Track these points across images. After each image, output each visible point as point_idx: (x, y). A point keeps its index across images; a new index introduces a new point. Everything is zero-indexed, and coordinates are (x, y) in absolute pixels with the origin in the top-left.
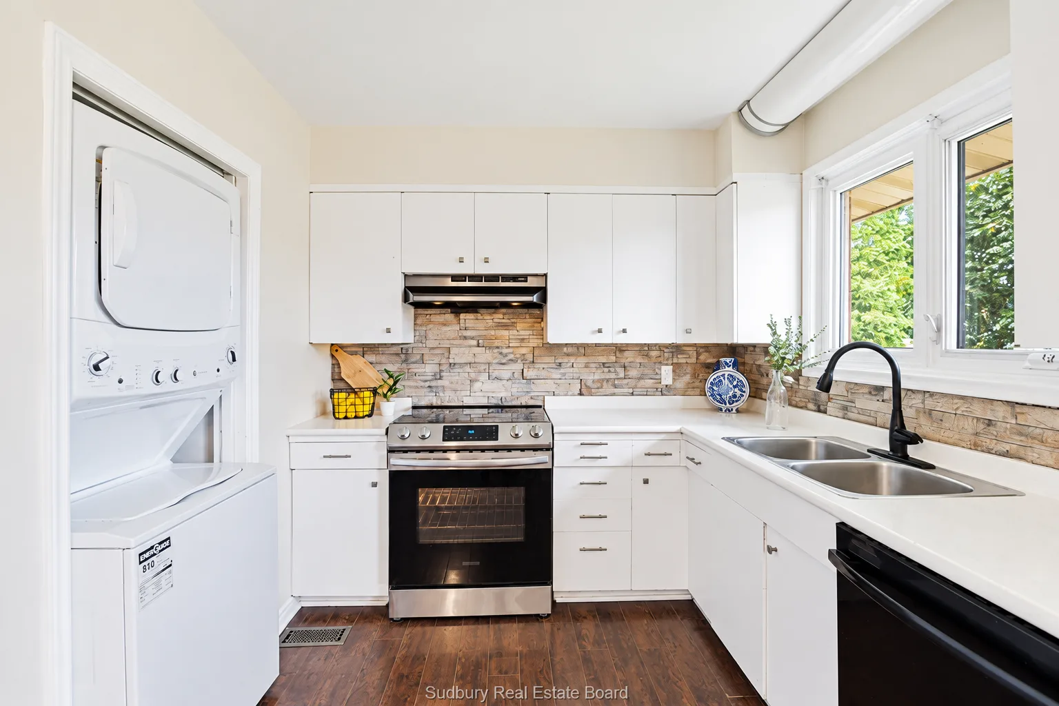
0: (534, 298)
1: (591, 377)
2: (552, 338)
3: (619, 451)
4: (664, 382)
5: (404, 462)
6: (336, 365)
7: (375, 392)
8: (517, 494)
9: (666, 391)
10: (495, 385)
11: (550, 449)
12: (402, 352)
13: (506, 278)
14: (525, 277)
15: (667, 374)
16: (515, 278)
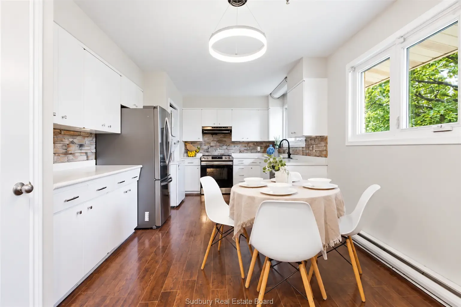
0: (229, 132)
1: (242, 149)
2: (233, 140)
3: (247, 162)
4: (258, 150)
5: (204, 163)
6: (185, 145)
7: (196, 151)
8: (226, 169)
9: (259, 152)
10: (220, 151)
11: (232, 161)
12: (200, 143)
13: (224, 127)
14: (228, 127)
15: (259, 148)
16: (226, 127)
